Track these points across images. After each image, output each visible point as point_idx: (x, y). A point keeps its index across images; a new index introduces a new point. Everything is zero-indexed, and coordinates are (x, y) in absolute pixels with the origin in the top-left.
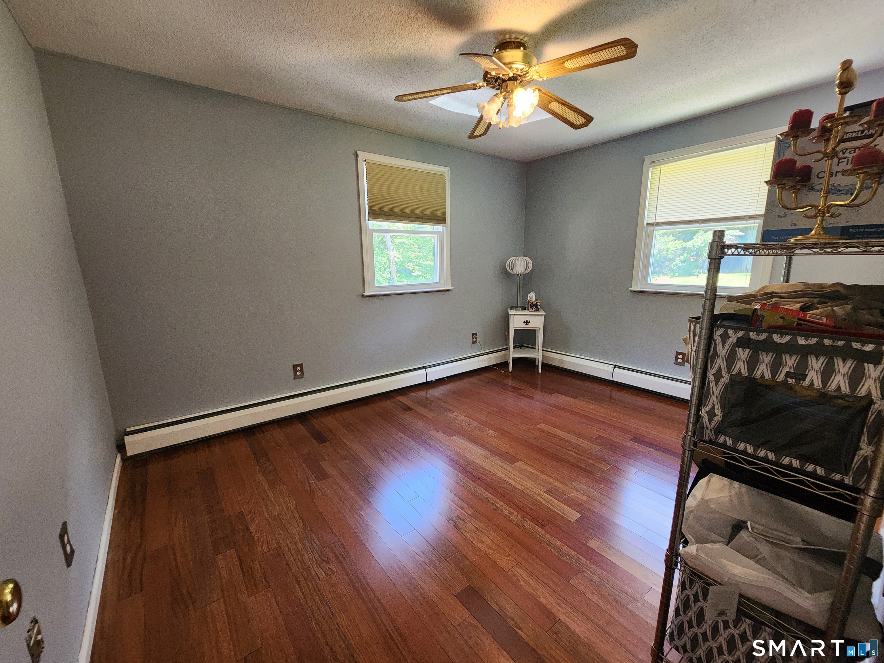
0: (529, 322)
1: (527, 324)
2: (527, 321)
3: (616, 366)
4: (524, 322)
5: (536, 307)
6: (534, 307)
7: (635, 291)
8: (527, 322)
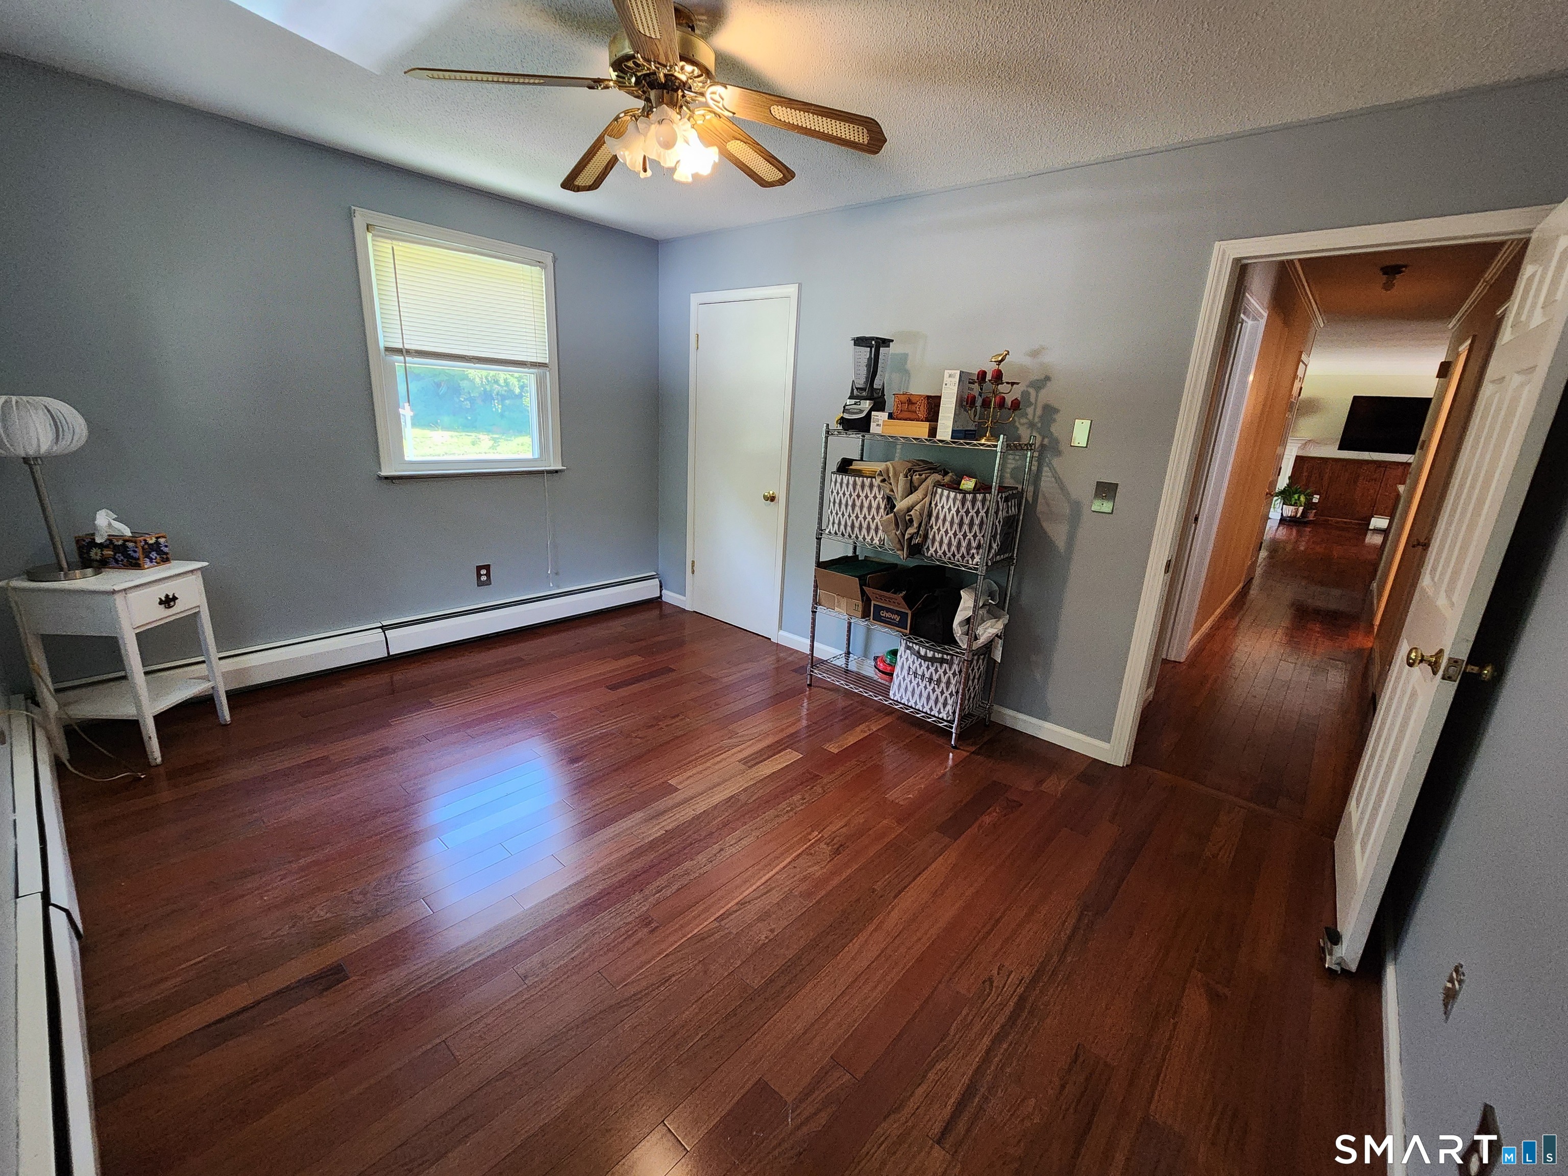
0: (175, 598)
1: (170, 607)
2: (167, 596)
3: (384, 628)
4: (161, 602)
5: (160, 552)
6: (154, 555)
7: (386, 478)
8: (168, 602)
